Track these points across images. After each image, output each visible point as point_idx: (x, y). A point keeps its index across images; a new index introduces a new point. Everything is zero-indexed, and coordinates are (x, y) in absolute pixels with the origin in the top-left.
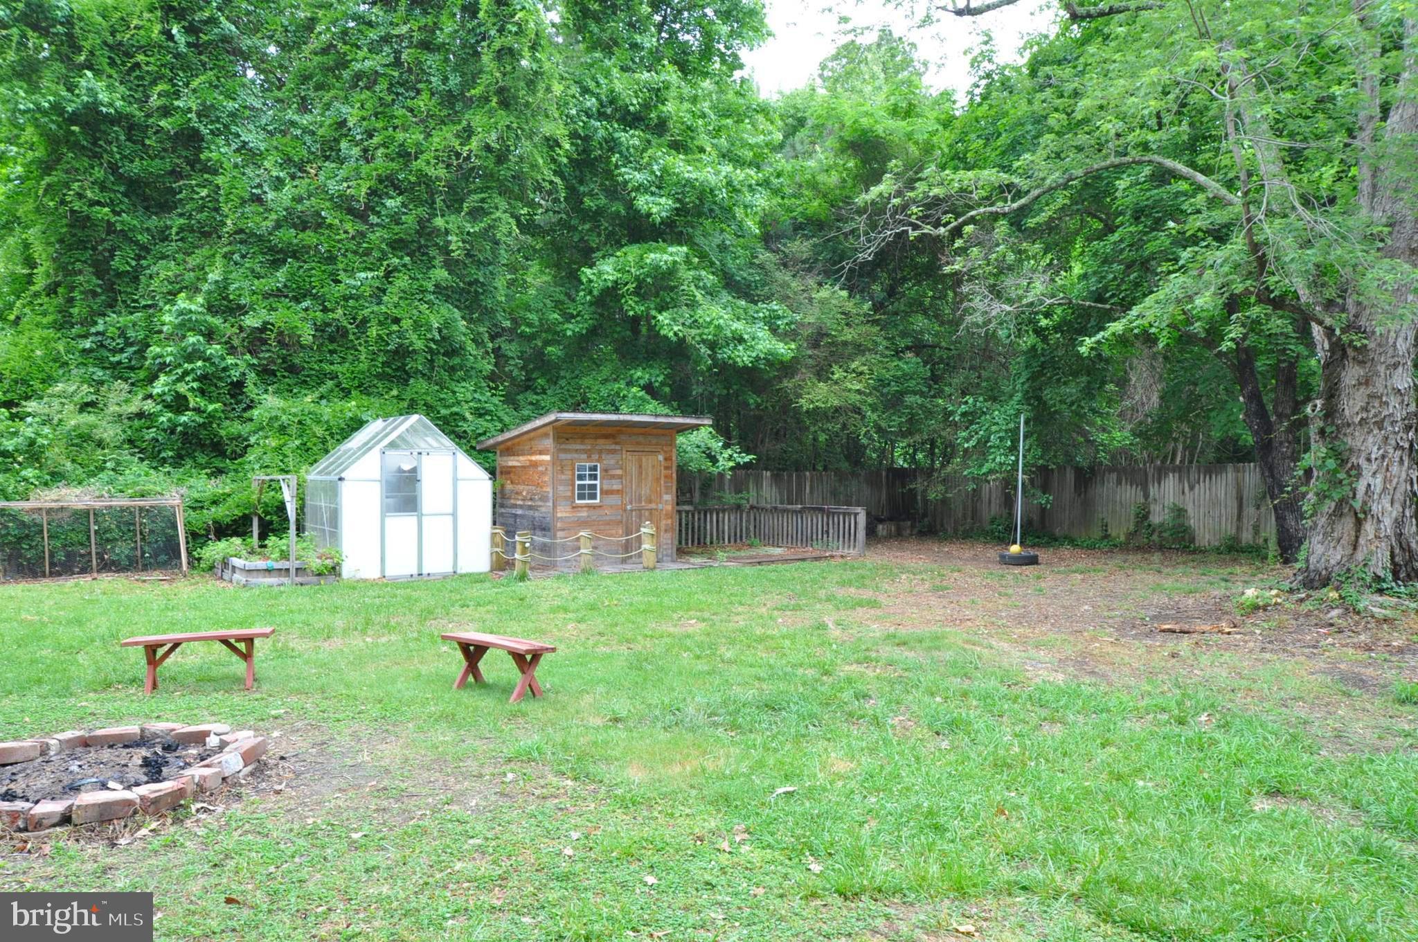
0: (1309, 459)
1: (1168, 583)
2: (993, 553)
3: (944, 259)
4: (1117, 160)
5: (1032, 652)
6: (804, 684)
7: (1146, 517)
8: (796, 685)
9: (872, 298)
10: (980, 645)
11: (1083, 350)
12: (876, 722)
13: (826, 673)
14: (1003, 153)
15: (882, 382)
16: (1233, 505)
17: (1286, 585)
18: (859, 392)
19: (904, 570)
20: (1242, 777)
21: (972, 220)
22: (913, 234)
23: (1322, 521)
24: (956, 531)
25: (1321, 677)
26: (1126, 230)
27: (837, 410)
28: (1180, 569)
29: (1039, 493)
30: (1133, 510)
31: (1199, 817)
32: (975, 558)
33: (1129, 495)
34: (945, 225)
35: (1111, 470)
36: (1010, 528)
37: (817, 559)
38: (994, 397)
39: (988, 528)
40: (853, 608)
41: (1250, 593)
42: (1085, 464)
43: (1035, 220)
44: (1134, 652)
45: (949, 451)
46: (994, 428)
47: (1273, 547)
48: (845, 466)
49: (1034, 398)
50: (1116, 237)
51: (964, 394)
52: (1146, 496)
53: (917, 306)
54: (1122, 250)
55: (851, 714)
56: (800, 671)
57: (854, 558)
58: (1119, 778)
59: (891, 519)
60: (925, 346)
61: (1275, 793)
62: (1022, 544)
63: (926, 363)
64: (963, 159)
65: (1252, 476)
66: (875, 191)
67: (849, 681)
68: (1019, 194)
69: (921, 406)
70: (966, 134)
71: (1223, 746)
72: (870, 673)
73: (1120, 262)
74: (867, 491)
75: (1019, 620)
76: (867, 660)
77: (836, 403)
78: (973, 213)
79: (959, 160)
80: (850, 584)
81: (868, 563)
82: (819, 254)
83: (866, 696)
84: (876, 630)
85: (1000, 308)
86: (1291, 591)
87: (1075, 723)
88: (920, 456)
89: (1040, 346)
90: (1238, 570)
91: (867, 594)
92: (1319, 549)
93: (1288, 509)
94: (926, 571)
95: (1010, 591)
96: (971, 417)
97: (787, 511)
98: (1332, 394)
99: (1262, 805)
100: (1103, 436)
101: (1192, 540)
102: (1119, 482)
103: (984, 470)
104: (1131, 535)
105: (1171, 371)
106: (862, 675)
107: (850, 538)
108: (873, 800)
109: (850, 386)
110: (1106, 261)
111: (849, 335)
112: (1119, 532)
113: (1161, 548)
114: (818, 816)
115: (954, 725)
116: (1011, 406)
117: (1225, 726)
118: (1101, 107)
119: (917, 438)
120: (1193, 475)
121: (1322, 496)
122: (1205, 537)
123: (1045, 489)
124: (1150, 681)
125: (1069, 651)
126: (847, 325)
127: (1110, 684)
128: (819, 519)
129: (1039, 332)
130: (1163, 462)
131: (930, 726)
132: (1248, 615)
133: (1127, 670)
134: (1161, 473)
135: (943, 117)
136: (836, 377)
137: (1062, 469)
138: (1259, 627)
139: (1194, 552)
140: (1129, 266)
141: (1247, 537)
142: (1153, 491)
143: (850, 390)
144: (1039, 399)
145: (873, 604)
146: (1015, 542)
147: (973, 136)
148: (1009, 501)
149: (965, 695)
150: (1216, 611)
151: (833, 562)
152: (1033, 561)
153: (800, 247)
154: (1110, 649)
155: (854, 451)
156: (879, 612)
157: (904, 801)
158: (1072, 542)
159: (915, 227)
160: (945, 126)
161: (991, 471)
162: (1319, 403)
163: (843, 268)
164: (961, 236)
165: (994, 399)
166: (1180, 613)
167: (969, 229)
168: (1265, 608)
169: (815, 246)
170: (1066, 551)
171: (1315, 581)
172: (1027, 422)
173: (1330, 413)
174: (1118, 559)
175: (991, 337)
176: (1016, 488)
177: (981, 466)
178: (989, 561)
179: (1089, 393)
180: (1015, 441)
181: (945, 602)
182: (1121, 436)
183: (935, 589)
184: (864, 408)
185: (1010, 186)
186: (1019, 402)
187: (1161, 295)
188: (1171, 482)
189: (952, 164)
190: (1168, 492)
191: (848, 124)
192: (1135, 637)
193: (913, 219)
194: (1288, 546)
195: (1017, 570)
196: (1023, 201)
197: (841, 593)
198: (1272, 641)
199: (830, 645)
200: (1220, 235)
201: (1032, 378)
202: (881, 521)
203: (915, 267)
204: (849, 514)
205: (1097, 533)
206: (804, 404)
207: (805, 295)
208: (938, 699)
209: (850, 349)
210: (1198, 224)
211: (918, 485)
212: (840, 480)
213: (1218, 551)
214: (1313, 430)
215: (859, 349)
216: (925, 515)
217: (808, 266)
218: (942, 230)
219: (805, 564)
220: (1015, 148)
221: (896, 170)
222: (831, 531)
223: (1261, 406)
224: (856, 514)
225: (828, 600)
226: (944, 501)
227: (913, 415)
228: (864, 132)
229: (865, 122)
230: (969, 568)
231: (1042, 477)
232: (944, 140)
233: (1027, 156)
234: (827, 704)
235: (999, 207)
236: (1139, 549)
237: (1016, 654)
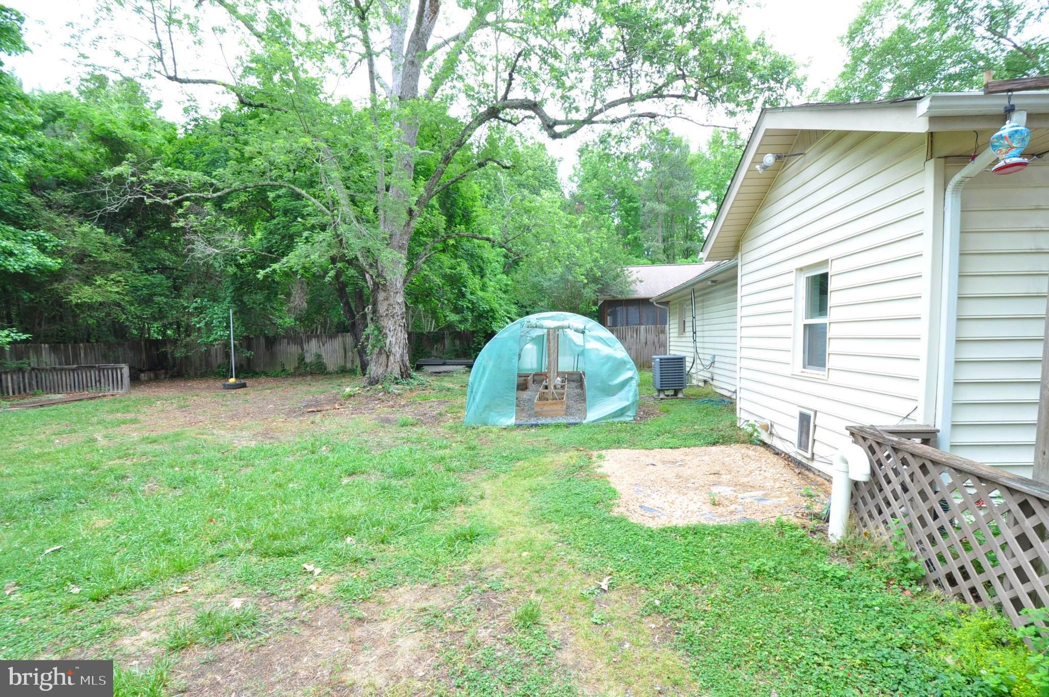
0: (368, 331)
1: (313, 389)
2: (219, 384)
3: (174, 219)
4: (271, 183)
5: (238, 433)
6: (75, 479)
7: (303, 359)
8: (67, 480)
9: (124, 236)
10: (206, 434)
11: (259, 276)
12: (131, 491)
13: (94, 469)
14: (208, 165)
15: (136, 289)
16: (342, 351)
17: (362, 385)
18: (117, 293)
19: (158, 399)
20: (337, 472)
21: (187, 199)
22: (148, 201)
23: (374, 357)
24: (196, 374)
25: (373, 422)
26: (280, 219)
27: (101, 304)
28: (320, 382)
29: (245, 351)
30: (296, 357)
31: (317, 494)
32: (208, 388)
33: (294, 349)
34: (170, 199)
35: (284, 337)
36: (229, 370)
37: (91, 399)
38: (215, 299)
39: (217, 370)
40: (119, 425)
41: (348, 390)
42: (271, 335)
43: (229, 205)
44: (294, 424)
45: (189, 330)
46: (215, 316)
47: (359, 369)
48: (112, 339)
49: (238, 300)
50: (275, 221)
51: (195, 297)
52: (302, 349)
53: (158, 244)
54: (279, 229)
55: (112, 490)
56: (71, 472)
57: (122, 395)
58: (280, 486)
59: (150, 370)
60: (167, 268)
61: (352, 474)
62: (237, 377)
63: (168, 278)
64: (182, 163)
65: (349, 338)
66: (118, 170)
67: (111, 470)
68: (216, 190)
69: (166, 303)
70: (183, 149)
71: (331, 459)
72: (129, 463)
73: (279, 234)
74: (130, 354)
75: (232, 418)
76: (127, 456)
77: (100, 299)
78: (188, 195)
79: (179, 163)
80: (118, 411)
81: (133, 397)
82: (79, 203)
83: (124, 477)
84: (135, 436)
85: (211, 250)
86: (364, 387)
87: (259, 465)
88: (169, 332)
89: (239, 273)
90: (343, 380)
91: (129, 416)
92: (374, 368)
93: (362, 352)
94: (175, 398)
95: (228, 403)
96: (200, 310)
97: (65, 370)
98: (375, 304)
99: (345, 481)
100: (280, 321)
101: (325, 369)
102: (289, 344)
103: (211, 339)
104: (296, 369)
105: (311, 290)
106: (122, 465)
107: (118, 383)
108: (124, 537)
109: (110, 289)
110: (271, 233)
111: (106, 257)
112: (290, 368)
113: (311, 374)
114: (79, 558)
115: (186, 481)
116: (226, 304)
117: (333, 450)
118: (259, 153)
119: (165, 321)
120: (324, 339)
121: (374, 346)
122: (331, 367)
123: (249, 348)
124: (300, 437)
125: (260, 429)
126: (105, 251)
127: (280, 442)
128: (93, 374)
129: (238, 266)
130: (312, 333)
131: (169, 486)
132: (347, 400)
133: (289, 433)
134: (309, 339)
135: (168, 136)
136: (97, 283)
137: (257, 337)
138: (351, 404)
139: (327, 374)
140: (283, 237)
141: (349, 365)
142: (305, 347)
143: (111, 292)
144: (242, 301)
145: (134, 421)
146: (232, 377)
147: (188, 152)
148: (228, 356)
149: (194, 463)
150: (334, 400)
151: (105, 399)
152: (244, 386)
153: (63, 196)
154: (281, 425)
155: (119, 330)
156: (138, 426)
157: (147, 532)
158: (266, 374)
159: (149, 197)
160: (170, 142)
161: (215, 340)
162: (370, 307)
163: (95, 214)
164: (181, 207)
165: (215, 300)
166: (317, 403)
167: (187, 203)
168: (354, 396)
169: (75, 197)
170: (263, 379)
171: (373, 382)
172: (235, 313)
173: (375, 311)
174: (290, 380)
175: (208, 266)
176: (230, 348)
177: (209, 337)
178: (217, 388)
179: (268, 299)
180: (228, 323)
181: (186, 414)
182: (289, 321)
183: (180, 407)
184: (123, 303)
185: (212, 185)
186: (229, 302)
187: (297, 253)
188: (314, 343)
189: (174, 164)
190: (313, 348)
191: (96, 124)
192: (295, 417)
193: (147, 192)
194: (364, 367)
195: (233, 392)
196: (219, 194)
197: (110, 417)
198: (356, 410)
199: (98, 450)
200: (323, 228)
201: (237, 290)
202: (142, 371)
203: (155, 221)
204: (116, 369)
205: (279, 369)
206: (73, 299)
207: (69, 228)
208: (177, 469)
209: (109, 267)
210: (313, 222)
211: (169, 349)
212: (109, 349)
213: (337, 373)
214: (369, 318)
215: (116, 266)
216: (174, 366)
217: (71, 210)
218: (168, 201)
219: (82, 403)
220: (213, 163)
221: (131, 160)
222: (102, 380)
223: (350, 308)
224: (121, 369)
225: (99, 423)
226: (187, 357)
227: (160, 308)
228: (110, 132)
229: (109, 125)
230: (203, 393)
231: (247, 342)
232: (169, 149)
233: (221, 170)
234: (94, 488)
235: (204, 194)
236: (300, 375)
237: (229, 436)
